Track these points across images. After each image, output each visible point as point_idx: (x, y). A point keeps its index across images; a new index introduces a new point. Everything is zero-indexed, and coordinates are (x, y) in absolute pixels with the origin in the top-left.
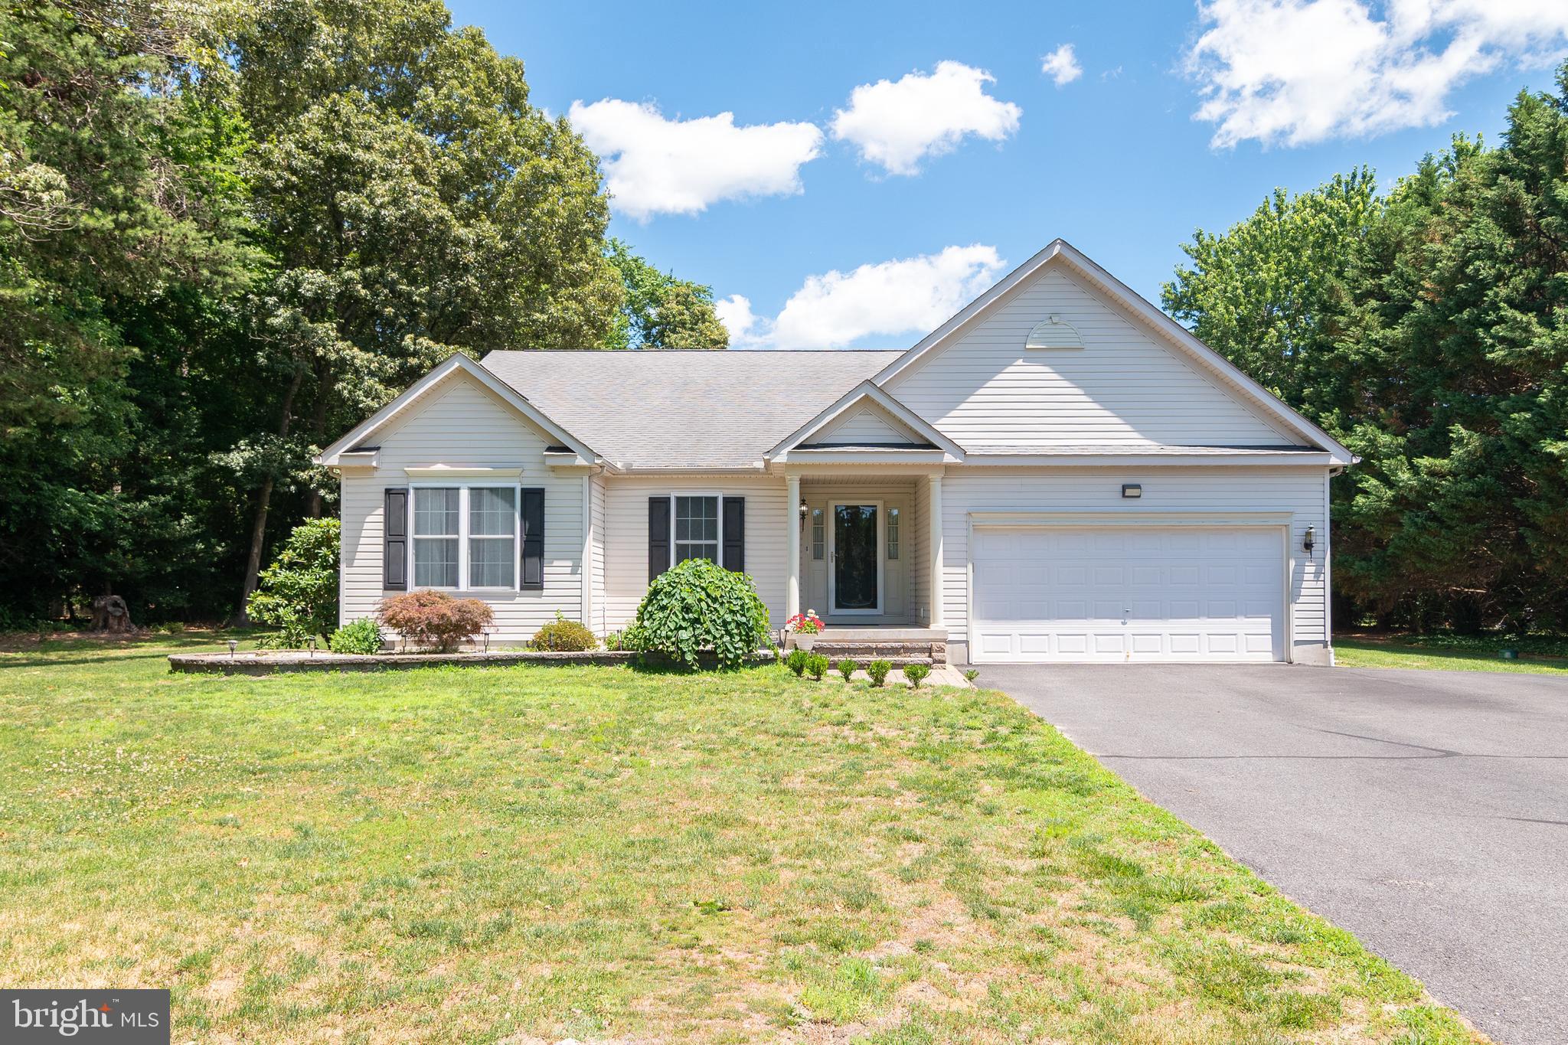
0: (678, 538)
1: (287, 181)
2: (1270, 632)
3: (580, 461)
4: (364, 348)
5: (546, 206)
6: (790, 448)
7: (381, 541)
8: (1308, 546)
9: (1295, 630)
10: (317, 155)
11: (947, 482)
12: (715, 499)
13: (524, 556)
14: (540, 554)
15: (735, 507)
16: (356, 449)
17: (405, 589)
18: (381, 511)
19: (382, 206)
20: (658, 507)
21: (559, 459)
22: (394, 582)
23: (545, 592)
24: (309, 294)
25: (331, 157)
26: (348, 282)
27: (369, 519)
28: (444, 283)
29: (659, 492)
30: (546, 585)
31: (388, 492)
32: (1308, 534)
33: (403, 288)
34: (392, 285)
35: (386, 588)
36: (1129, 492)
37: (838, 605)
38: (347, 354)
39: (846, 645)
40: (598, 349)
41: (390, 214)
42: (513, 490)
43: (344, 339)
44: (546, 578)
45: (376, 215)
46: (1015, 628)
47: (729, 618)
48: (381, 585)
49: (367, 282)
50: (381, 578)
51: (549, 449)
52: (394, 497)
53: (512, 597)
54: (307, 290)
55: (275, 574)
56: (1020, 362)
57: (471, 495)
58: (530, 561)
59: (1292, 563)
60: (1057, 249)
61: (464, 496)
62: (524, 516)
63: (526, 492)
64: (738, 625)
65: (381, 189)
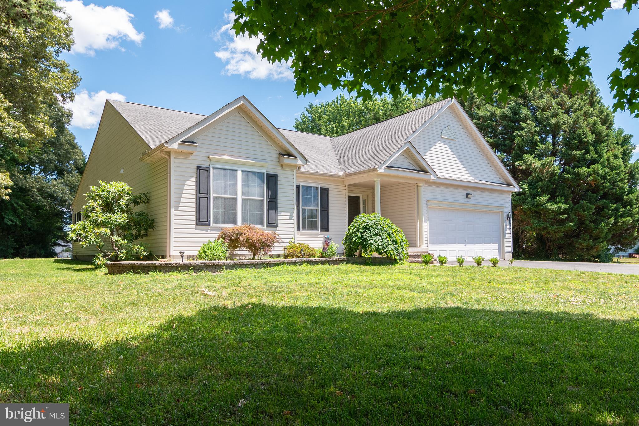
2: (498, 249)
7: (194, 196)
8: (507, 219)
9: (505, 248)
13: (269, 209)
14: (276, 208)
15: (325, 192)
17: (209, 225)
18: (194, 179)
22: (202, 221)
23: (278, 229)
27: (187, 183)
30: (279, 225)
31: (199, 168)
32: (507, 214)
35: (197, 224)
36: (468, 196)
42: (262, 174)
44: (279, 221)
46: (438, 247)
48: (194, 222)
50: (194, 218)
52: (202, 172)
56: (439, 142)
57: (242, 174)
58: (272, 212)
59: (504, 224)
60: (453, 101)
61: (239, 175)
62: (268, 188)
63: (269, 176)
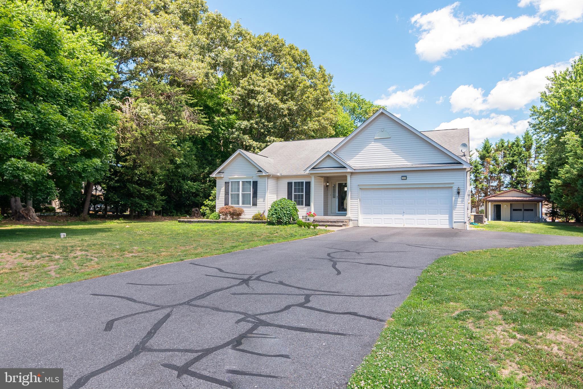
0: (294, 192)
1: (238, 98)
2: (448, 219)
3: (264, 174)
4: (256, 141)
5: (307, 95)
6: (309, 169)
7: (224, 194)
8: (459, 193)
9: (455, 218)
10: (245, 90)
11: (352, 176)
12: (303, 182)
14: (256, 197)
15: (308, 184)
16: (219, 173)
17: (229, 205)
18: (224, 187)
19: (260, 102)
20: (290, 184)
21: (260, 174)
22: (226, 204)
23: (257, 206)
24: (243, 128)
25: (249, 90)
26: (252, 124)
27: (222, 189)
28: (279, 121)
29: (290, 181)
31: (226, 183)
32: (459, 189)
33: (266, 124)
34: (263, 123)
36: (403, 178)
37: (339, 211)
38: (251, 143)
39: (322, 220)
40: (303, 139)
41: (262, 104)
42: (251, 181)
43: (251, 139)
44: (258, 203)
45: (259, 105)
46: (373, 217)
47: (285, 212)
48: (224, 204)
49: (257, 123)
51: (258, 171)
52: (227, 183)
53: (251, 207)
54: (243, 127)
55: (207, 202)
56: (373, 142)
58: (254, 199)
59: (454, 198)
60: (381, 111)
61: (241, 183)
62: (253, 188)
63: (253, 182)
64: (288, 214)
65: (260, 97)
